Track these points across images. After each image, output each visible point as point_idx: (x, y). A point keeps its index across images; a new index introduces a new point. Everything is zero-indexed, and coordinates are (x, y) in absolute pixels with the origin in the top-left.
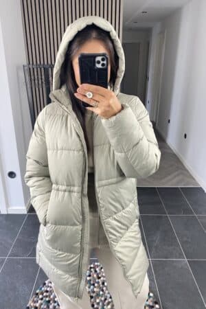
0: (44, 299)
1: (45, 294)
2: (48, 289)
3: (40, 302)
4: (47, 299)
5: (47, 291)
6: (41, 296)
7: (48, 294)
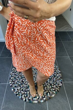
0: (57, 77)
1: (58, 79)
2: (58, 81)
3: (58, 76)
4: (56, 77)
5: (58, 80)
6: (59, 78)
7: (57, 79)
